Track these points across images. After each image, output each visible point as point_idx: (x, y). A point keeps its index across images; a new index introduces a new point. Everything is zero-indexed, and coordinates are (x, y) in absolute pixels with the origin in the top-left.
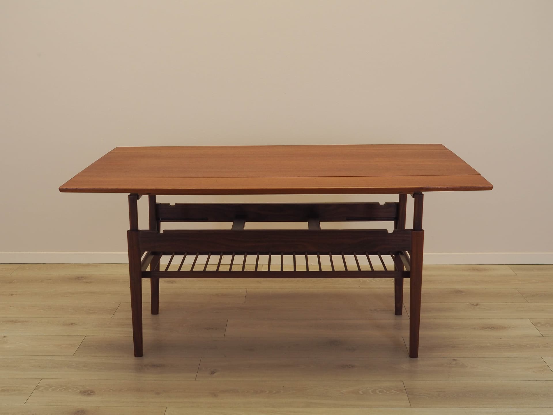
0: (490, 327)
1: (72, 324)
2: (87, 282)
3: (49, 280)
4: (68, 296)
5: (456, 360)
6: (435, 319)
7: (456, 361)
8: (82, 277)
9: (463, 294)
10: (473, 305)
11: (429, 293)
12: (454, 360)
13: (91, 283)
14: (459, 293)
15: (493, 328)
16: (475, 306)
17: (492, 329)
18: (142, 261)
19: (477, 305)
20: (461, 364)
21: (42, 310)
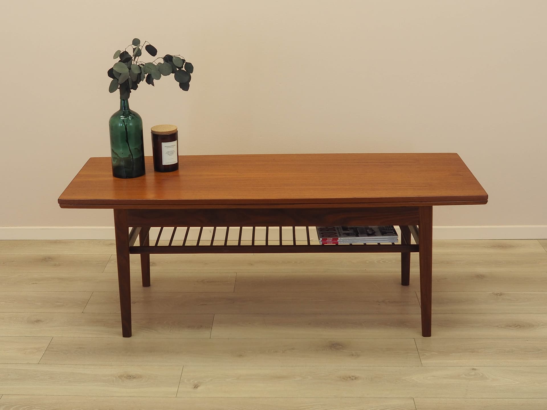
0: (515, 325)
1: (38, 321)
2: (55, 265)
3: (13, 261)
4: (33, 283)
5: (475, 369)
6: (452, 313)
7: (476, 371)
8: (49, 258)
9: (485, 279)
10: (497, 294)
11: (446, 278)
12: (473, 369)
13: (59, 265)
14: (480, 277)
15: (519, 325)
16: (499, 296)
17: (518, 327)
18: (129, 233)
19: (501, 294)
20: (481, 374)
21: (3, 303)
